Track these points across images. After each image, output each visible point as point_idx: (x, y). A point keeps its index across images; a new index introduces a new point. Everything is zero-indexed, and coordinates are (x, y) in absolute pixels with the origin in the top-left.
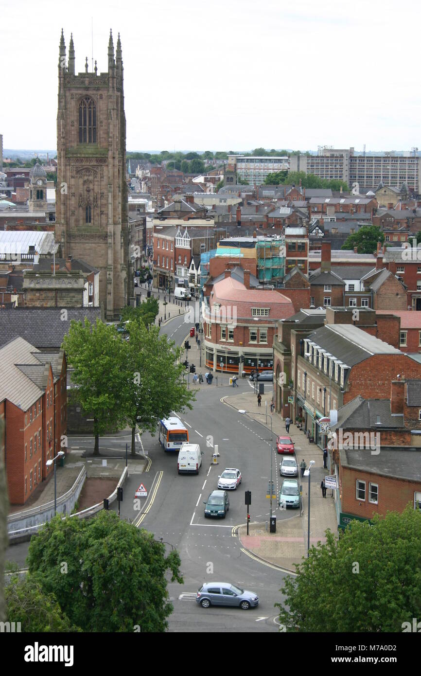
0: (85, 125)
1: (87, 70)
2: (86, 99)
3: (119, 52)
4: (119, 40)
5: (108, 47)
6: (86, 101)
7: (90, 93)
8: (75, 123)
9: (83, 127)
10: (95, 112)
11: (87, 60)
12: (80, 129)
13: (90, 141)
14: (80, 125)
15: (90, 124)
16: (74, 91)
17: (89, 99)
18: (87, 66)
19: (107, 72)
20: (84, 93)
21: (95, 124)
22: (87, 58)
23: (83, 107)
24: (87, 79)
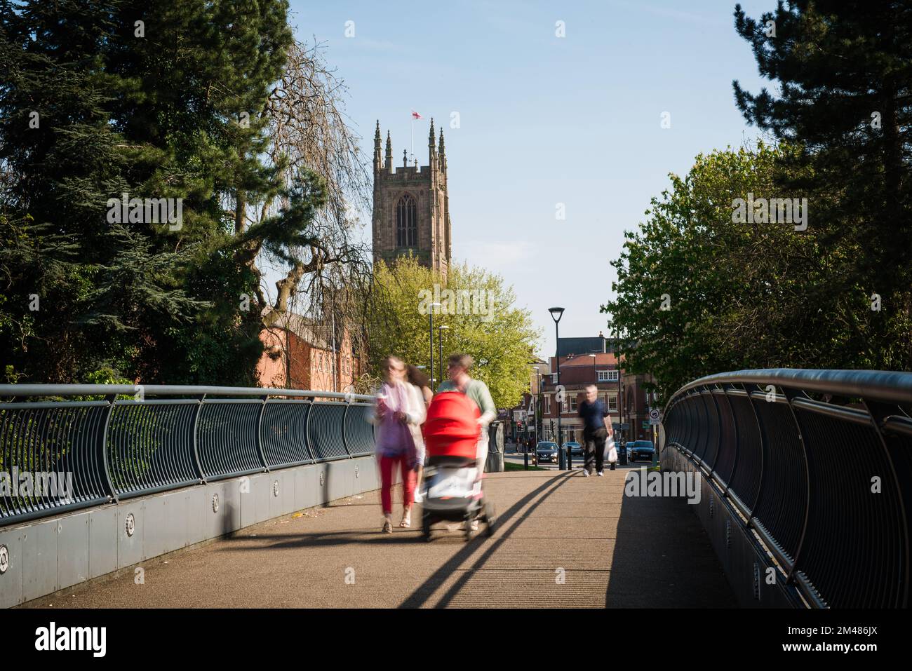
0: (404, 225)
1: (405, 164)
2: (405, 196)
3: (442, 149)
4: (442, 135)
5: (429, 138)
6: (405, 200)
7: (409, 188)
8: (393, 224)
9: (402, 229)
10: (415, 210)
11: (405, 153)
12: (399, 231)
13: (410, 243)
14: (399, 225)
15: (410, 225)
16: (391, 188)
17: (408, 197)
18: (405, 159)
19: (428, 165)
20: (403, 190)
21: (415, 225)
22: (405, 151)
23: (401, 206)
24: (406, 174)
